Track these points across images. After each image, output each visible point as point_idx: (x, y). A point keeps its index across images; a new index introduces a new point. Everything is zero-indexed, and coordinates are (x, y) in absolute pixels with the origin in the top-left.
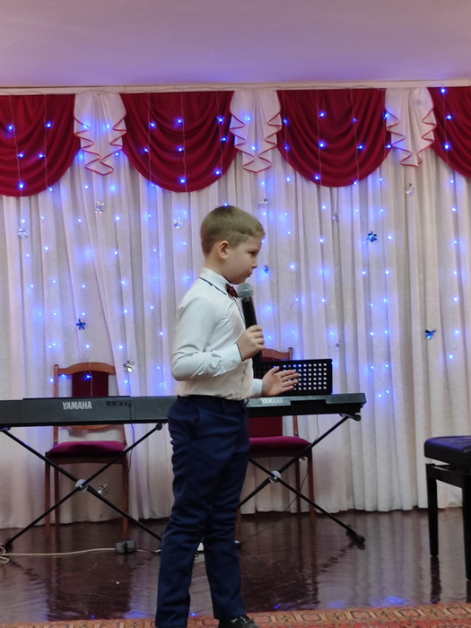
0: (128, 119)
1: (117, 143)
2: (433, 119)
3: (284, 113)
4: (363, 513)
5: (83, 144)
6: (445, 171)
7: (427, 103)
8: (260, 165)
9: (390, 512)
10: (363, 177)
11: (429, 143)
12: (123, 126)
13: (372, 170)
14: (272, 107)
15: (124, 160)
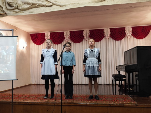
0: (70, 34)
1: (69, 37)
2: (110, 32)
3: (90, 33)
4: (100, 85)
5: (65, 38)
6: (112, 39)
7: (109, 31)
8: (87, 40)
9: (104, 85)
10: (100, 41)
11: (109, 36)
13: (102, 40)
14: (88, 32)
15: (70, 39)
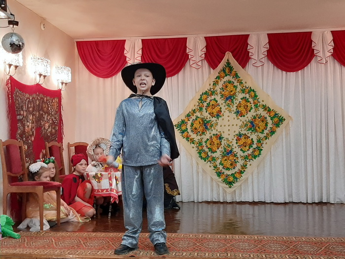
0: (206, 47)
1: (202, 56)
2: (332, 44)
5: (190, 57)
7: (329, 38)
8: (259, 64)
11: (331, 54)
12: (205, 50)
15: (205, 62)
